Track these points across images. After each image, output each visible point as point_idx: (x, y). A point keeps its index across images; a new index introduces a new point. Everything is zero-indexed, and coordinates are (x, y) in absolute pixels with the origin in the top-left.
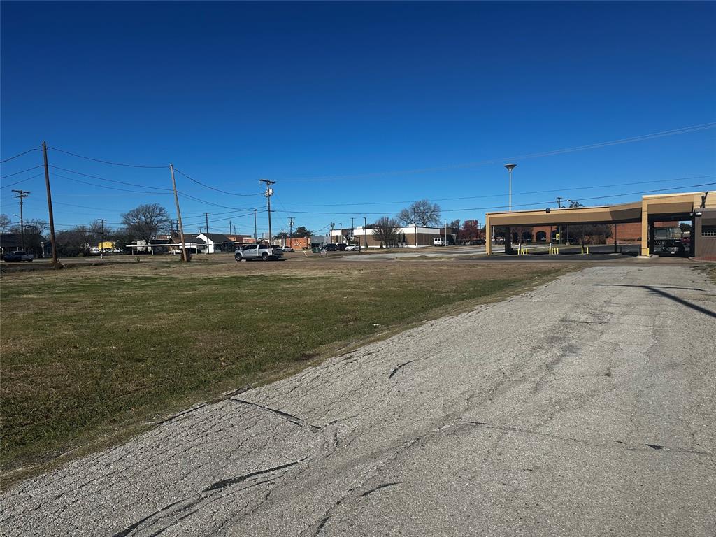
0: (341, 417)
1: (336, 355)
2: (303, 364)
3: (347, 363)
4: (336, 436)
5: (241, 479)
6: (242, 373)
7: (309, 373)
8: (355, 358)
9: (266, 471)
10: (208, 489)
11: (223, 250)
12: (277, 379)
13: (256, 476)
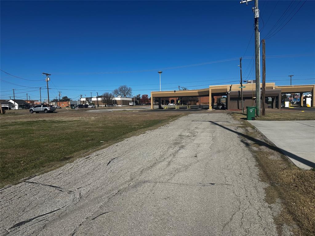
0: (83, 185)
1: (81, 157)
2: (64, 162)
3: (87, 160)
4: (80, 194)
5: (30, 220)
6: (33, 168)
7: (68, 166)
8: (91, 158)
9: (44, 215)
10: (12, 228)
11: (23, 108)
12: (51, 170)
13: (39, 218)
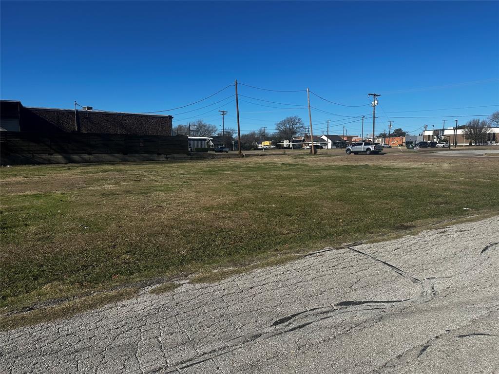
0: (437, 276)
1: (431, 229)
2: (402, 232)
3: (441, 236)
4: (433, 288)
5: (360, 303)
6: (355, 232)
7: (408, 240)
8: (448, 233)
9: (378, 302)
10: (338, 305)
11: (337, 146)
12: (383, 240)
13: (371, 304)
